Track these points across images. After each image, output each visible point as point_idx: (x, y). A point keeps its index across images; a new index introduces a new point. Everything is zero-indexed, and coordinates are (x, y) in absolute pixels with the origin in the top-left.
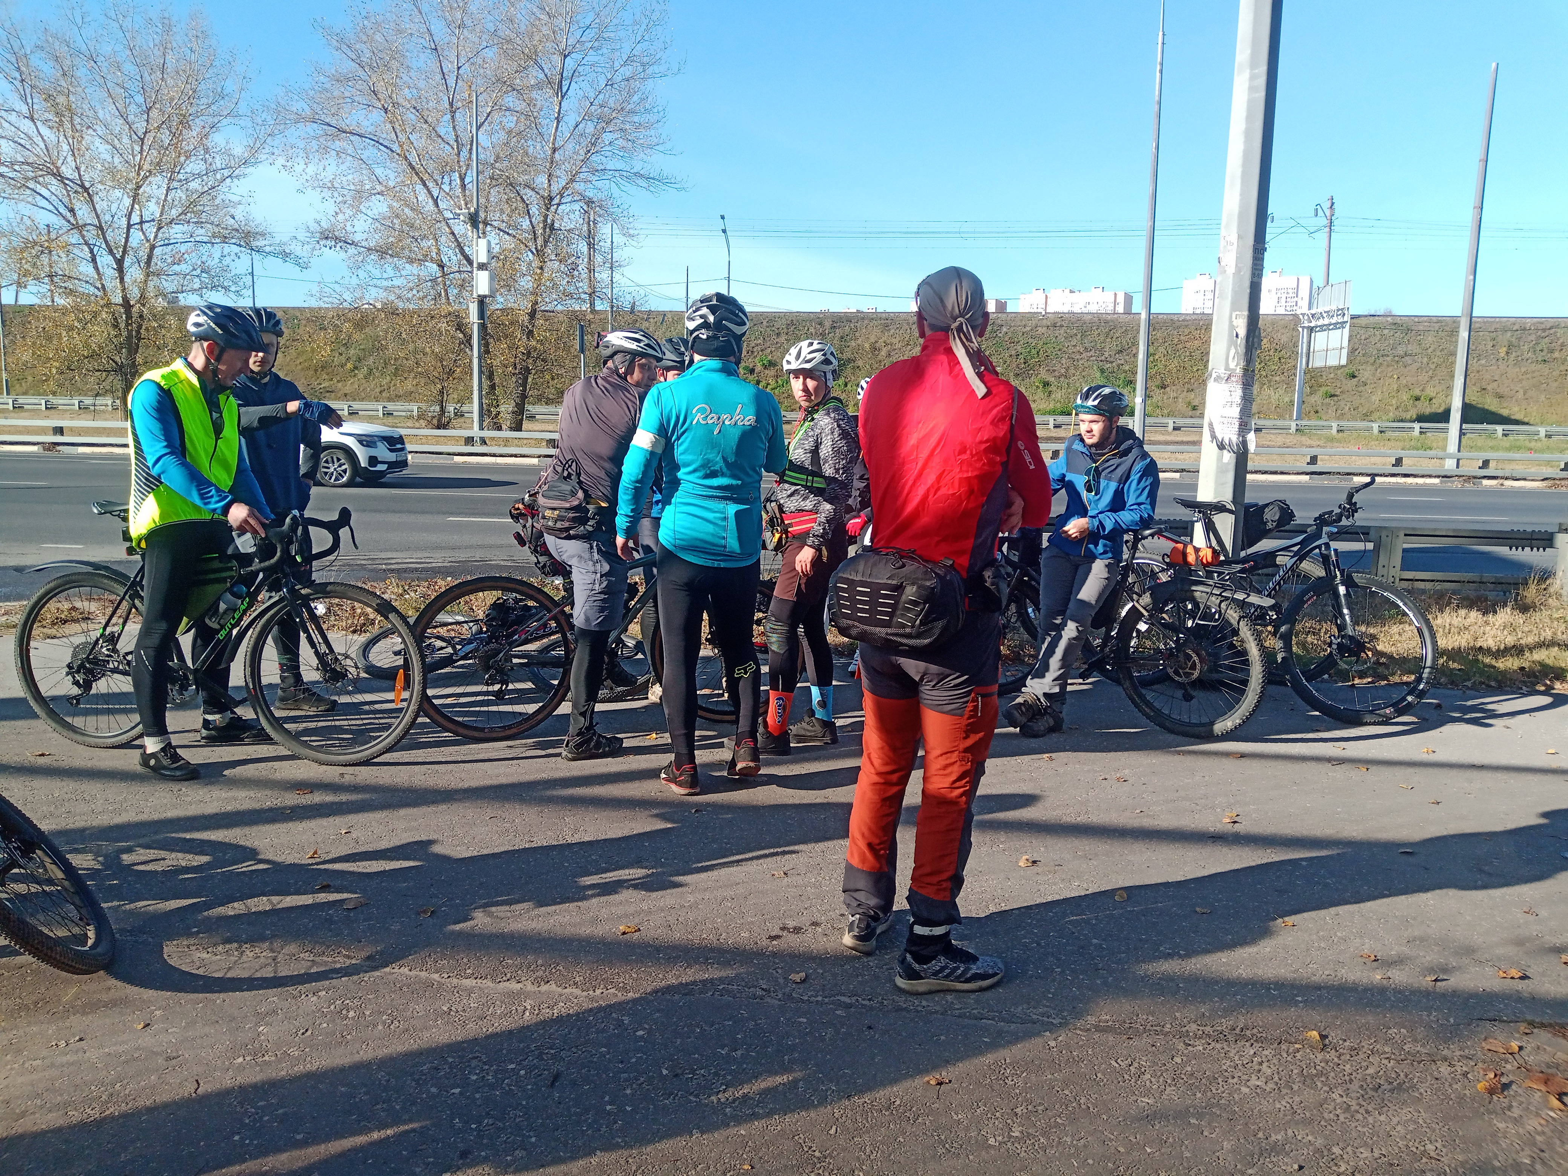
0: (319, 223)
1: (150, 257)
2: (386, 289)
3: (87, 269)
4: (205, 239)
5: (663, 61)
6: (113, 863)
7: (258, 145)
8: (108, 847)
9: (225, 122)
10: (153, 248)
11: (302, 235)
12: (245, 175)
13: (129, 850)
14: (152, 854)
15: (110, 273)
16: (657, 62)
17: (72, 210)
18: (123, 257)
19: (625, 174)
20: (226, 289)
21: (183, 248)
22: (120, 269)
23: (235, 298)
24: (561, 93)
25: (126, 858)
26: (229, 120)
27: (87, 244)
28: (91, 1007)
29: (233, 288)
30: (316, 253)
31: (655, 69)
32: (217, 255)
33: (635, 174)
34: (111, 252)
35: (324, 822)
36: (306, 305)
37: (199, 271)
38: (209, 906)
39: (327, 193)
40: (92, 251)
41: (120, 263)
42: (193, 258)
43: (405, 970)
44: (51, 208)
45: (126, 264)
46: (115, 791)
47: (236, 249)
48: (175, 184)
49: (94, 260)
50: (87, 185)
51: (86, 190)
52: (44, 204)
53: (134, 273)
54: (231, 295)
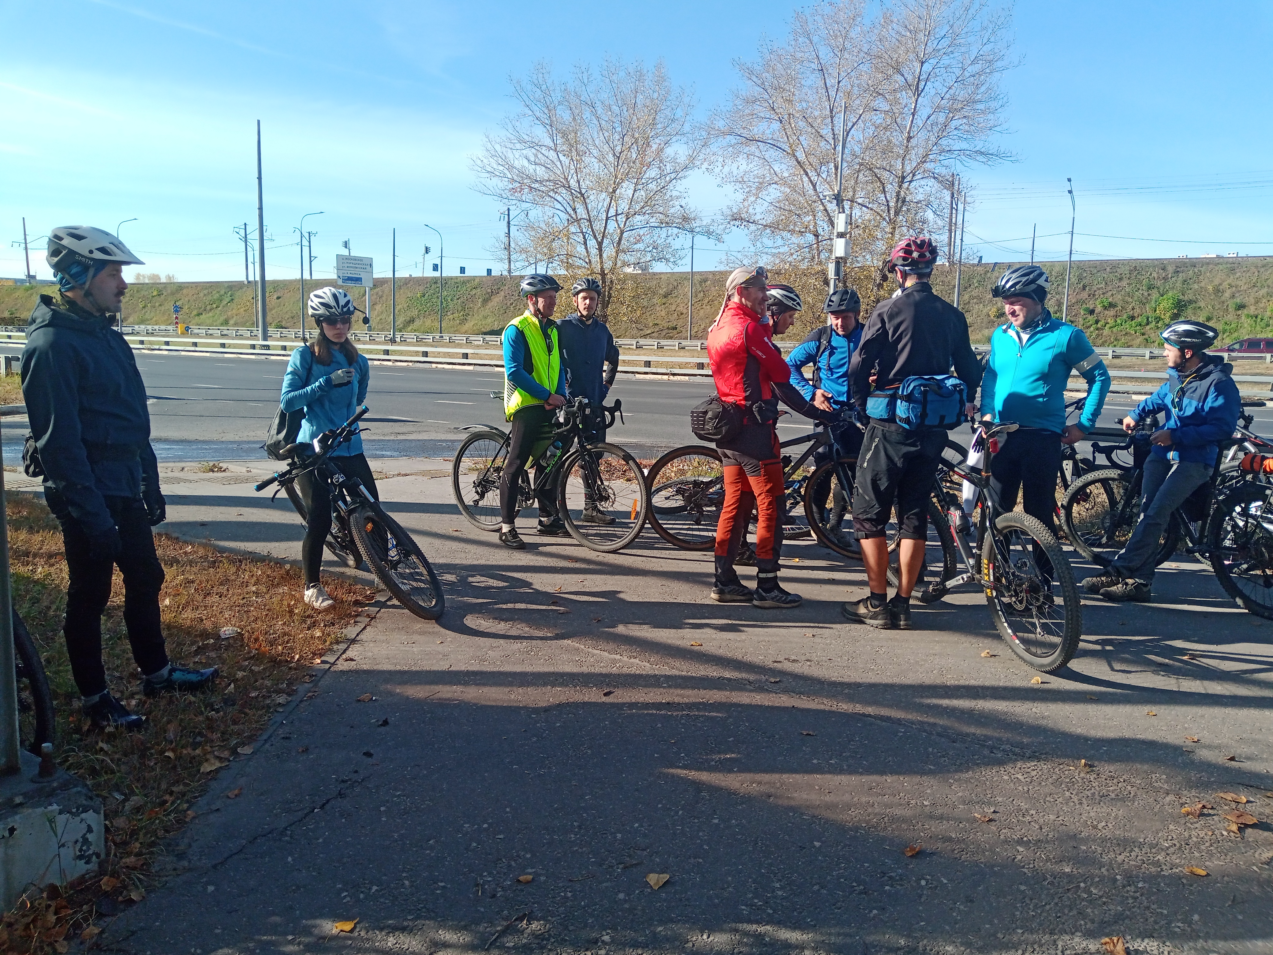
0: (731, 209)
1: (620, 239)
2: (774, 255)
3: (581, 249)
4: (656, 225)
5: (1005, 58)
6: (463, 581)
7: (695, 154)
8: (464, 573)
9: (674, 139)
10: (622, 233)
11: (719, 218)
12: (685, 177)
13: (473, 576)
14: (483, 579)
15: (594, 251)
16: (1001, 58)
17: (574, 210)
18: (602, 240)
19: (968, 152)
20: (667, 260)
21: (641, 232)
22: (600, 249)
23: (672, 266)
24: (918, 92)
25: (471, 579)
26: (678, 137)
27: (582, 232)
28: (422, 633)
29: (672, 260)
30: (727, 231)
31: (999, 64)
32: (664, 235)
33: (976, 152)
34: (595, 237)
35: (574, 576)
36: (717, 269)
37: (651, 248)
38: (496, 603)
39: (739, 186)
40: (584, 238)
41: (600, 244)
42: (647, 239)
43: (569, 642)
44: (562, 209)
45: (604, 245)
46: (481, 550)
47: (676, 230)
48: (640, 187)
49: (585, 243)
50: (583, 191)
51: (583, 195)
52: (558, 206)
53: (609, 251)
54: (670, 264)
